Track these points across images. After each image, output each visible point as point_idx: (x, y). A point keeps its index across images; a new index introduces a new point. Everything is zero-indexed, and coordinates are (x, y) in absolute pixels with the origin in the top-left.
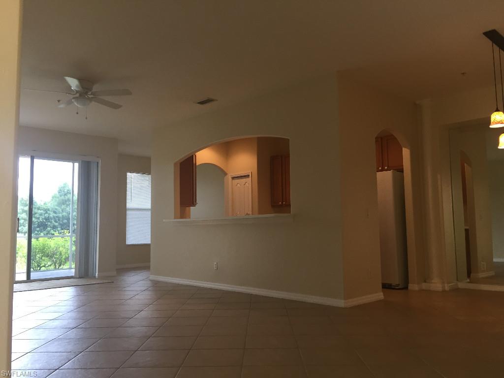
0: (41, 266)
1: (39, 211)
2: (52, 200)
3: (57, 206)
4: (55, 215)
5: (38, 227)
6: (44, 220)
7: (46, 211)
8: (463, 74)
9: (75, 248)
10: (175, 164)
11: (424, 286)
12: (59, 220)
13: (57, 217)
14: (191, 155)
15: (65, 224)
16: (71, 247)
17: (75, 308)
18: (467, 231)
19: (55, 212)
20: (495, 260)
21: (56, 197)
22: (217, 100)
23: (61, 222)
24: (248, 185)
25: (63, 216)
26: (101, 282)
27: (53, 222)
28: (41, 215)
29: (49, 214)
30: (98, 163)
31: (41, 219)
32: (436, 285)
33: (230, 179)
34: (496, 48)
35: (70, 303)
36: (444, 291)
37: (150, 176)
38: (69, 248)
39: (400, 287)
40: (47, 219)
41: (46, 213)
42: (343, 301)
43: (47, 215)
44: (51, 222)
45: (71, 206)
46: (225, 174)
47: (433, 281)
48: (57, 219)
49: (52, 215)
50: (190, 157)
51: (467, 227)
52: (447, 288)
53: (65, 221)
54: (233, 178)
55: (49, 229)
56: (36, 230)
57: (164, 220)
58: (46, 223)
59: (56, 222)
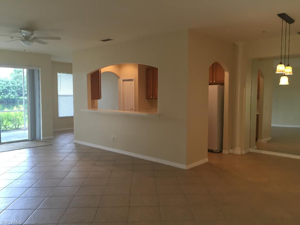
0: (7, 127)
1: (3, 83)
2: (11, 76)
3: (14, 79)
4: (13, 85)
5: (3, 92)
6: (6, 88)
7: (7, 82)
8: (264, 32)
9: (27, 116)
10: (88, 75)
11: (231, 151)
12: (15, 88)
13: (14, 86)
14: (98, 70)
15: (20, 90)
16: (25, 116)
17: (30, 169)
18: (258, 116)
19: (13, 83)
20: (272, 125)
21: (13, 74)
22: (114, 40)
23: (17, 90)
24: (132, 85)
25: (18, 86)
26: (45, 144)
27: (12, 89)
28: (4, 85)
29: (9, 84)
30: (39, 70)
31: (4, 87)
32: (238, 151)
33: (122, 81)
34: (284, 22)
35: (27, 163)
36: (242, 155)
37: (72, 75)
38: (24, 116)
39: (217, 152)
40: (8, 88)
41: (7, 84)
42: (185, 166)
43: (8, 85)
44: (11, 90)
45: (23, 80)
46: (119, 78)
47: (236, 149)
48: (14, 87)
49: (11, 85)
50: (97, 71)
51: (258, 113)
52: (244, 153)
53: (20, 89)
54: (123, 81)
55: (10, 94)
56: (2, 94)
57: (82, 110)
58: (8, 90)
59: (14, 89)
